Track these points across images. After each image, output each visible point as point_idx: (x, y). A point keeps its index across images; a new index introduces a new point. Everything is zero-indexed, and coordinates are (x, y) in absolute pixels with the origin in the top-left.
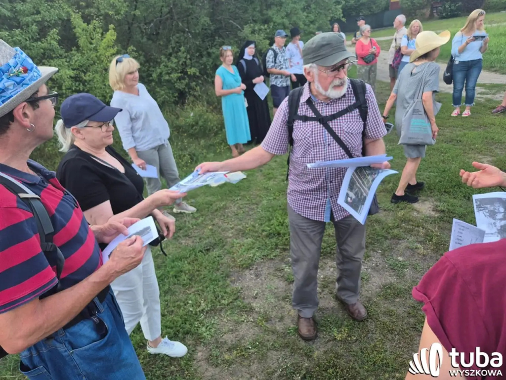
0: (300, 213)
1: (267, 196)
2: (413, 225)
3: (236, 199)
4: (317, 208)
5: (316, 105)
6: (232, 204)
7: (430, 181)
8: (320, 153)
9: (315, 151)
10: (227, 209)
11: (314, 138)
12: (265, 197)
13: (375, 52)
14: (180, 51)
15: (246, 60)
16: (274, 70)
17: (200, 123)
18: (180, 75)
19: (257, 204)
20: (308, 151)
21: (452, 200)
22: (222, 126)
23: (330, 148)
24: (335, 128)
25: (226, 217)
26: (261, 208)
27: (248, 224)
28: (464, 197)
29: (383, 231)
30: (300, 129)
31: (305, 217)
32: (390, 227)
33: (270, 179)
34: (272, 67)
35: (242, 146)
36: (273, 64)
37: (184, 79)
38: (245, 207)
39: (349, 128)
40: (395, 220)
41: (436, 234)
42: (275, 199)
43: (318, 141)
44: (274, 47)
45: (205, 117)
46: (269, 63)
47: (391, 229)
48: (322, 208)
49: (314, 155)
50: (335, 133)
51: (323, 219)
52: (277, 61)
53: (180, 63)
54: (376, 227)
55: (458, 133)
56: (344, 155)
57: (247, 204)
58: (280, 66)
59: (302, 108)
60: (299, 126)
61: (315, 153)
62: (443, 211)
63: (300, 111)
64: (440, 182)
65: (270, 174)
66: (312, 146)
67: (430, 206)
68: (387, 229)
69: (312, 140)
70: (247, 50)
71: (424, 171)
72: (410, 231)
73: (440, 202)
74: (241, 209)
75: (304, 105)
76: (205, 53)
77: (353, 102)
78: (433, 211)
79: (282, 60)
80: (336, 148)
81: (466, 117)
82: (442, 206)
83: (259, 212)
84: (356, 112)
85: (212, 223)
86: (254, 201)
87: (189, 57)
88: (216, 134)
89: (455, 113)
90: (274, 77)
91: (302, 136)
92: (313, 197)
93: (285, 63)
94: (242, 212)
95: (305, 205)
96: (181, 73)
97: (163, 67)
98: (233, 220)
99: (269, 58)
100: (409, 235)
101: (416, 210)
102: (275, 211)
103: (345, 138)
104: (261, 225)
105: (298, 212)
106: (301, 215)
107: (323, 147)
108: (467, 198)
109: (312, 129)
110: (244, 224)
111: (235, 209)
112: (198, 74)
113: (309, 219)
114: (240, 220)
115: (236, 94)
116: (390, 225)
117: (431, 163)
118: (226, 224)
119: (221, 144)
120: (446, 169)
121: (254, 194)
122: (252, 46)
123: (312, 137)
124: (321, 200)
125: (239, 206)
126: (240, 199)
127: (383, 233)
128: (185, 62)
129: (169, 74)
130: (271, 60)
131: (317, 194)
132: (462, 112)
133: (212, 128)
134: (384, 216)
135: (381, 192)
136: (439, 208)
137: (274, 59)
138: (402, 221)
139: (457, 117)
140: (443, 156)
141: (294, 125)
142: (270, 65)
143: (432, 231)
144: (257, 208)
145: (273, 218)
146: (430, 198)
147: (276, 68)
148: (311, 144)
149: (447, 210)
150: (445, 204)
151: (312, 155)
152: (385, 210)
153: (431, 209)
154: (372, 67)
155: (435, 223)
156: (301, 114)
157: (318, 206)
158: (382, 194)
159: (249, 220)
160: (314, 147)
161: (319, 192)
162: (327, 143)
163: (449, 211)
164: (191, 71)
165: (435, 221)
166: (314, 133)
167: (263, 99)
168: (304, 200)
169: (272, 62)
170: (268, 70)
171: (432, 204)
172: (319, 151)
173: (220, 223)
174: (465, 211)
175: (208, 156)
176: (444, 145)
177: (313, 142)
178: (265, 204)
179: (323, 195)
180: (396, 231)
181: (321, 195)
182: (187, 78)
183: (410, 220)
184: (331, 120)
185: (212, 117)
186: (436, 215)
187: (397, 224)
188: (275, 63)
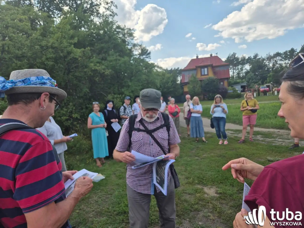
0: (136, 190)
1: (118, 189)
2: (205, 202)
3: (97, 192)
4: (146, 185)
5: (144, 123)
6: (94, 195)
7: (212, 177)
8: (148, 149)
9: (145, 148)
10: (90, 199)
11: (144, 140)
12: (117, 190)
13: (178, 111)
14: (69, 105)
15: (108, 110)
16: (124, 116)
17: (78, 146)
18: (67, 117)
19: (111, 194)
20: (140, 148)
21: (224, 187)
22: (91, 148)
23: (153, 146)
24: (155, 135)
25: (89, 203)
26: (114, 197)
27: (104, 208)
28: (231, 185)
29: (189, 207)
30: (136, 135)
31: (139, 192)
32: (192, 204)
33: (120, 179)
34: (123, 115)
35: (103, 159)
36: (124, 113)
37: (70, 120)
38: (103, 197)
39: (162, 136)
40: (195, 199)
41: (219, 206)
42: (123, 190)
43: (146, 142)
44: (125, 105)
45: (81, 142)
46: (121, 113)
47: (193, 205)
48: (149, 185)
49: (144, 150)
50: (155, 138)
51: (150, 193)
52: (126, 112)
53: (69, 111)
54: (185, 204)
55: (223, 152)
56: (160, 150)
57: (104, 195)
58: (127, 114)
59: (137, 124)
60: (135, 134)
61: (145, 149)
62: (221, 193)
63: (136, 126)
64: (217, 177)
65: (120, 175)
66: (143, 145)
67: (213, 191)
68: (191, 205)
69: (143, 141)
70: (108, 105)
71: (208, 172)
72: (204, 206)
73: (219, 188)
74: (100, 198)
75: (138, 123)
76: (84, 107)
77: (163, 123)
78: (216, 193)
79: (129, 112)
80: (156, 147)
81: (226, 145)
82: (220, 190)
83: (112, 199)
84: (165, 128)
85: (79, 208)
86: (109, 193)
87: (74, 108)
88: (87, 152)
89: (220, 142)
90: (124, 120)
91: (137, 139)
92: (143, 178)
93: (130, 113)
94: (100, 200)
95: (139, 184)
96: (68, 116)
97: (57, 113)
98: (94, 205)
99: (122, 110)
100: (204, 208)
101: (206, 193)
102: (123, 198)
103: (160, 141)
104: (113, 207)
105: (134, 190)
106: (136, 191)
107: (149, 146)
108: (232, 185)
109: (143, 135)
110: (101, 207)
111: (96, 198)
112: (79, 117)
113: (142, 193)
114: (99, 205)
115: (100, 128)
116: (193, 202)
117: (212, 167)
118: (89, 208)
119: (90, 158)
120: (220, 170)
121: (110, 188)
122: (111, 103)
123: (143, 140)
124: (148, 179)
125: (99, 196)
126: (100, 192)
127: (189, 208)
128: (72, 111)
129: (60, 117)
130: (122, 111)
131: (146, 176)
132: (223, 142)
133: (85, 149)
134: (189, 198)
135: (186, 184)
136: (218, 192)
137: (124, 111)
138: (199, 200)
139: (221, 144)
140: (217, 164)
141: (133, 133)
142: (122, 114)
143: (216, 205)
144: (111, 197)
145: (121, 202)
146: (213, 186)
147: (125, 116)
148: (142, 144)
149: (223, 192)
150: (221, 189)
151: (143, 150)
152: (189, 194)
153: (214, 193)
154: (177, 118)
155: (217, 200)
156: (136, 127)
157: (146, 184)
158: (187, 185)
159: (105, 205)
160: (144, 146)
161: (147, 174)
162: (151, 143)
163: (223, 193)
164: (75, 116)
165: (217, 199)
166: (144, 137)
167: (117, 131)
168: (138, 181)
169: (123, 112)
170: (121, 117)
171: (215, 190)
172: (147, 148)
173: (85, 208)
174: (232, 193)
175: (80, 165)
176: (217, 158)
177: (143, 143)
178: (117, 194)
179: (149, 176)
180: (196, 206)
181: (148, 176)
182: (72, 120)
183: (204, 199)
184: (153, 132)
185: (86, 142)
186: (217, 196)
187: (196, 202)
188: (125, 113)
